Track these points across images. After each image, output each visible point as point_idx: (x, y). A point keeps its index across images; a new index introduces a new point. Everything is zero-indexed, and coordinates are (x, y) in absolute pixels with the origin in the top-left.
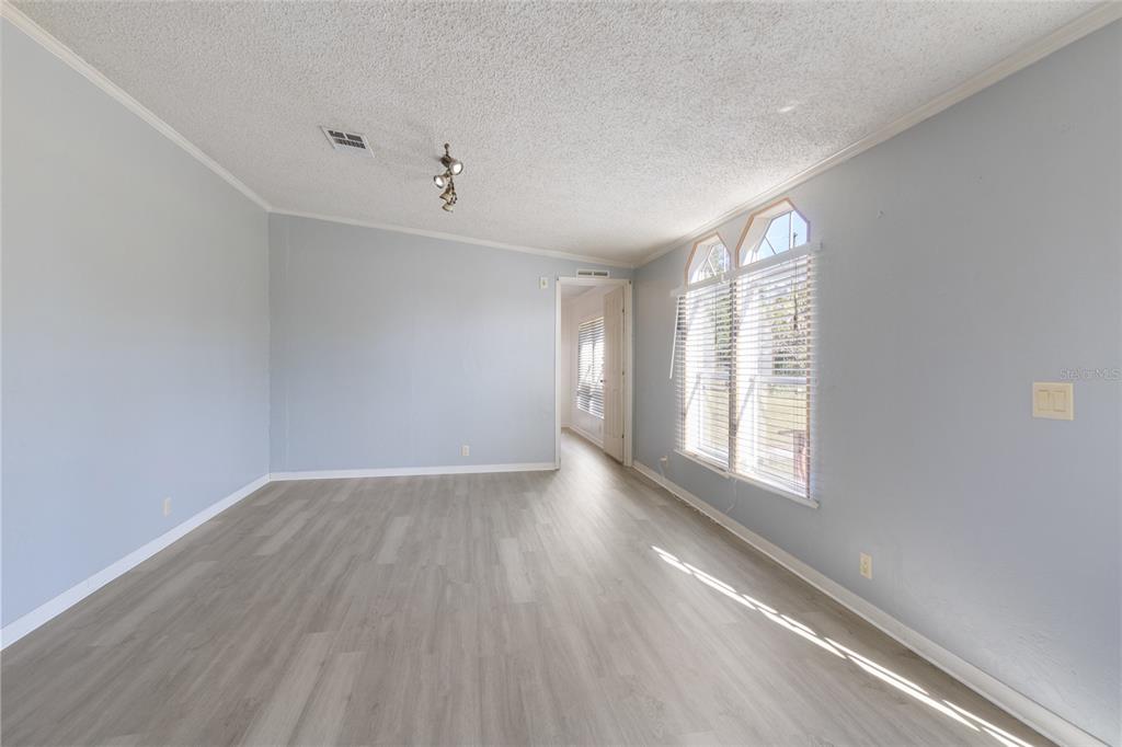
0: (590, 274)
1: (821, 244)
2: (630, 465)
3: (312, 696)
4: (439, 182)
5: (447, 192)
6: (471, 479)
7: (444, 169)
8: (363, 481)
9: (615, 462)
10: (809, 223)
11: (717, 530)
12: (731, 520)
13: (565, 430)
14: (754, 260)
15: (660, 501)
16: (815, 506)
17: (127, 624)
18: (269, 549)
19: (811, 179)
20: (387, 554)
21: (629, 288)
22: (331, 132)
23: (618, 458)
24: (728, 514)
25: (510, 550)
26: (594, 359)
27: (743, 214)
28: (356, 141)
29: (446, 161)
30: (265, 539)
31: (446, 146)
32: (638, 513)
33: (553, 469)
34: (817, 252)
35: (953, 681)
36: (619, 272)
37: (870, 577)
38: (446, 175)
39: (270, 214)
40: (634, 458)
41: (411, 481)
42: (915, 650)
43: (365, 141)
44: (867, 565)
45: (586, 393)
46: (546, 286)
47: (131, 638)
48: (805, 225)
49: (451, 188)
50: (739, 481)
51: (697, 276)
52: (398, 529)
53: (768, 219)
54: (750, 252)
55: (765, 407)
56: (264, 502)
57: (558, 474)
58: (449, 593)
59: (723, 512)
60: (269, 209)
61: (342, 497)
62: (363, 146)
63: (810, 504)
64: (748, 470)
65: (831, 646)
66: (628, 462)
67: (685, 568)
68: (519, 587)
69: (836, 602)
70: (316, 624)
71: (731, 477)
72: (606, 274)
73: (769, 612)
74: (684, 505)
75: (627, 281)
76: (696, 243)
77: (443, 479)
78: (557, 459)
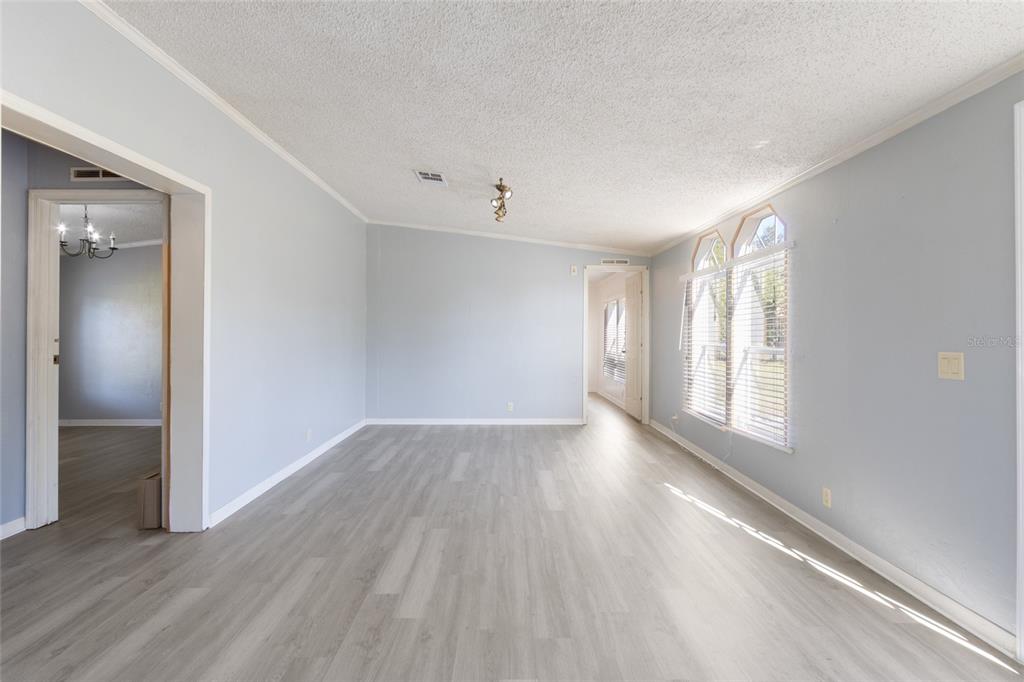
0: (612, 262)
1: (795, 242)
2: (647, 423)
3: (420, 549)
4: (495, 203)
5: (500, 209)
6: (514, 429)
7: (498, 193)
8: (433, 427)
9: (635, 421)
10: (785, 225)
11: (717, 475)
12: (729, 467)
13: (594, 395)
14: (747, 252)
15: (670, 451)
16: (790, 452)
17: (300, 505)
18: (376, 467)
19: (788, 189)
20: (457, 475)
21: (648, 272)
22: (420, 173)
23: (636, 417)
24: (726, 461)
25: (546, 479)
26: (618, 333)
27: (737, 215)
28: (437, 178)
29: (501, 188)
30: (371, 462)
31: (501, 180)
32: (651, 459)
33: (581, 424)
34: (792, 248)
35: (884, 580)
36: (637, 260)
37: (829, 505)
38: (500, 198)
39: (368, 225)
40: (651, 418)
41: (469, 428)
42: (859, 560)
43: (443, 177)
44: (828, 498)
45: (612, 364)
46: (575, 274)
47: (303, 512)
48: (783, 227)
49: (502, 206)
50: (734, 434)
51: (703, 264)
52: (463, 460)
53: (758, 219)
54: (744, 247)
55: (758, 374)
56: (363, 438)
57: (586, 428)
58: (502, 500)
59: (721, 459)
60: (367, 221)
61: (420, 437)
62: (441, 180)
63: (786, 450)
64: (743, 425)
65: (796, 554)
66: (646, 421)
67: (688, 498)
68: (554, 503)
69: (805, 527)
70: (416, 512)
71: (727, 431)
72: (626, 262)
73: (750, 530)
74: (691, 455)
75: (645, 267)
76: (701, 239)
77: (493, 428)
78: (585, 416)
